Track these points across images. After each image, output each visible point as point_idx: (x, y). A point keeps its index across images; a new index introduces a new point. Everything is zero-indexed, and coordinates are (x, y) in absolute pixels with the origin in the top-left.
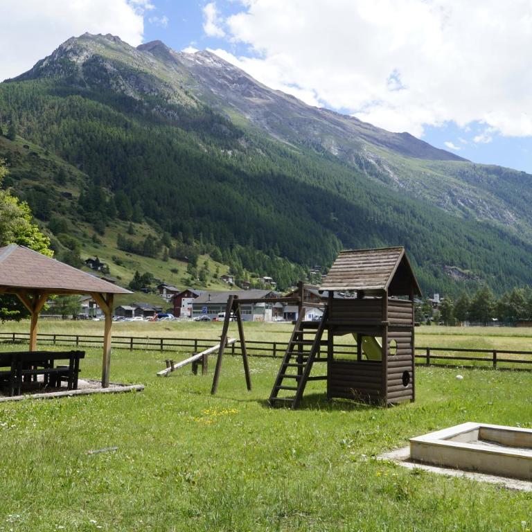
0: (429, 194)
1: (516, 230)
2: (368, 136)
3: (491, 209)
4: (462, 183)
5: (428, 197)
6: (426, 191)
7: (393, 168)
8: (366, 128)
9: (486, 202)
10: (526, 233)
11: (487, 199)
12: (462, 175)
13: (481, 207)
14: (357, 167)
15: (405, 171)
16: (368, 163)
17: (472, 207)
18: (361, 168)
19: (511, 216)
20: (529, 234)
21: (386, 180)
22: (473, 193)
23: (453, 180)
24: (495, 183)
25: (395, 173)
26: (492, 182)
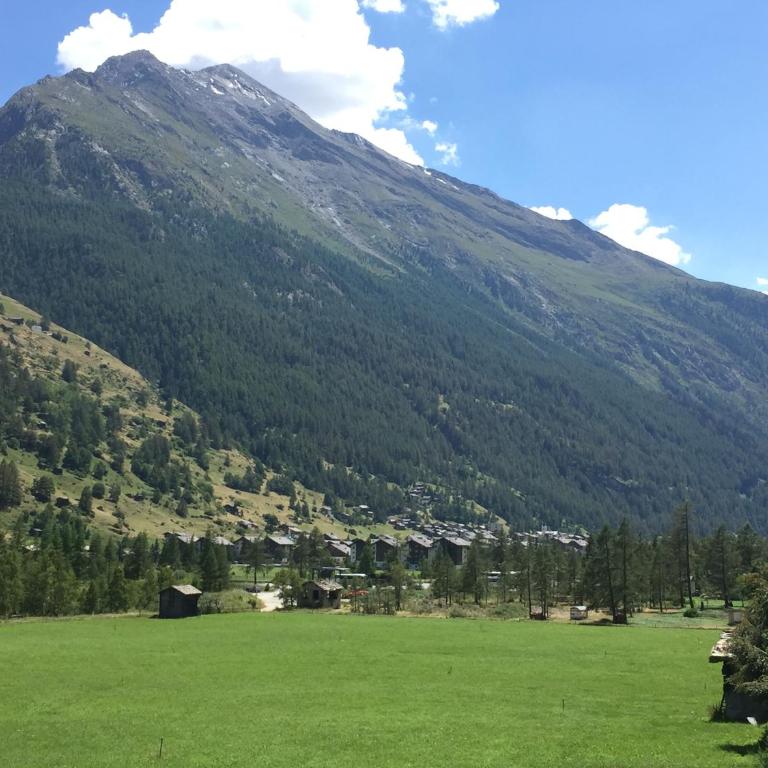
0: (606, 338)
1: (744, 401)
2: (510, 228)
3: (707, 365)
4: (661, 319)
5: (602, 343)
6: (602, 333)
7: (548, 294)
8: (507, 214)
9: (698, 352)
10: (759, 406)
11: (701, 348)
12: (666, 301)
13: (689, 362)
14: (487, 292)
15: (568, 297)
16: (506, 285)
17: (675, 361)
18: (495, 294)
19: (738, 376)
20: (764, 408)
21: (536, 314)
22: (678, 336)
23: (648, 311)
24: (719, 317)
25: (551, 302)
26: (714, 315)
